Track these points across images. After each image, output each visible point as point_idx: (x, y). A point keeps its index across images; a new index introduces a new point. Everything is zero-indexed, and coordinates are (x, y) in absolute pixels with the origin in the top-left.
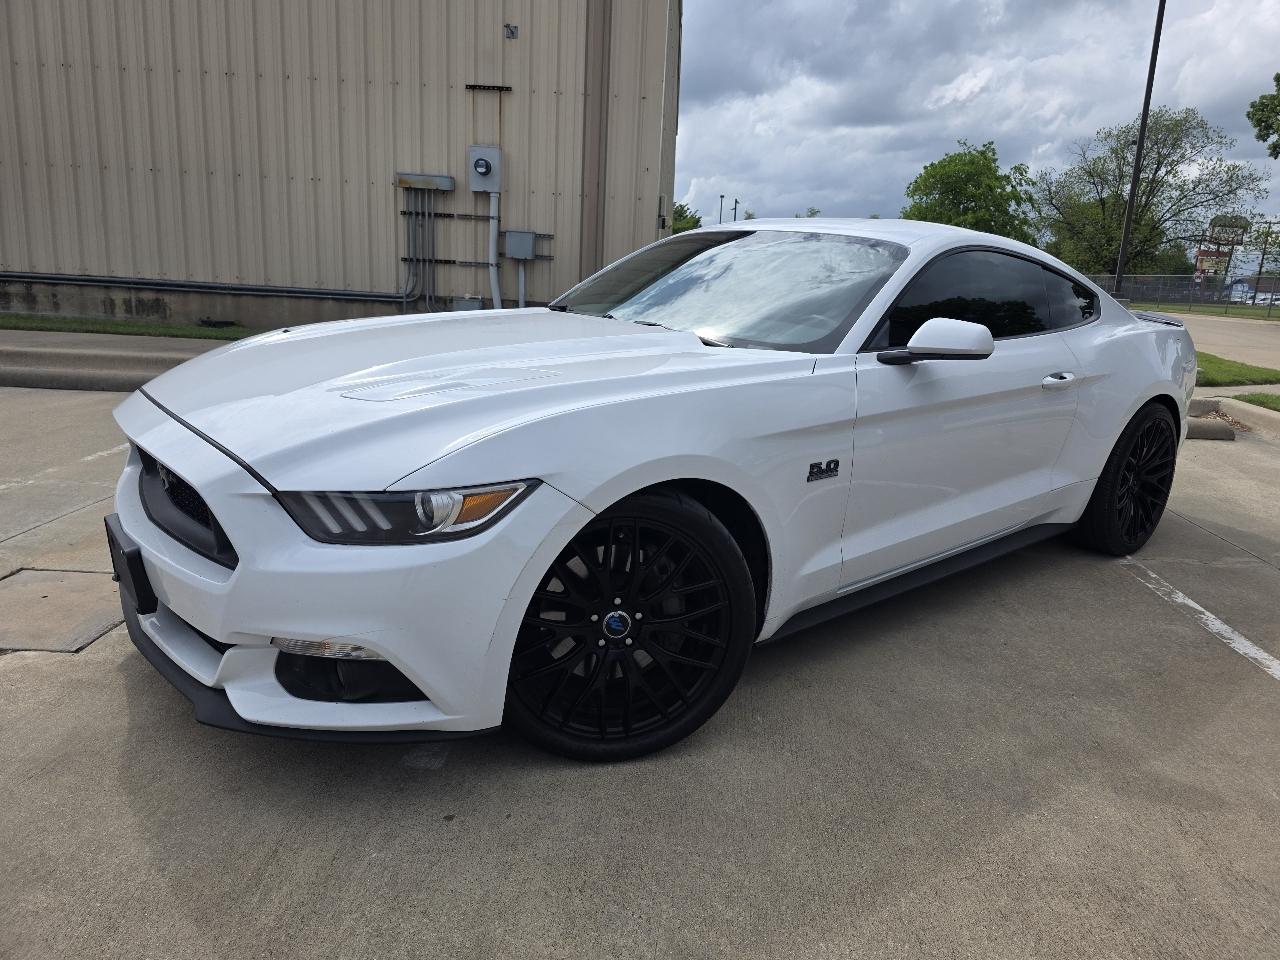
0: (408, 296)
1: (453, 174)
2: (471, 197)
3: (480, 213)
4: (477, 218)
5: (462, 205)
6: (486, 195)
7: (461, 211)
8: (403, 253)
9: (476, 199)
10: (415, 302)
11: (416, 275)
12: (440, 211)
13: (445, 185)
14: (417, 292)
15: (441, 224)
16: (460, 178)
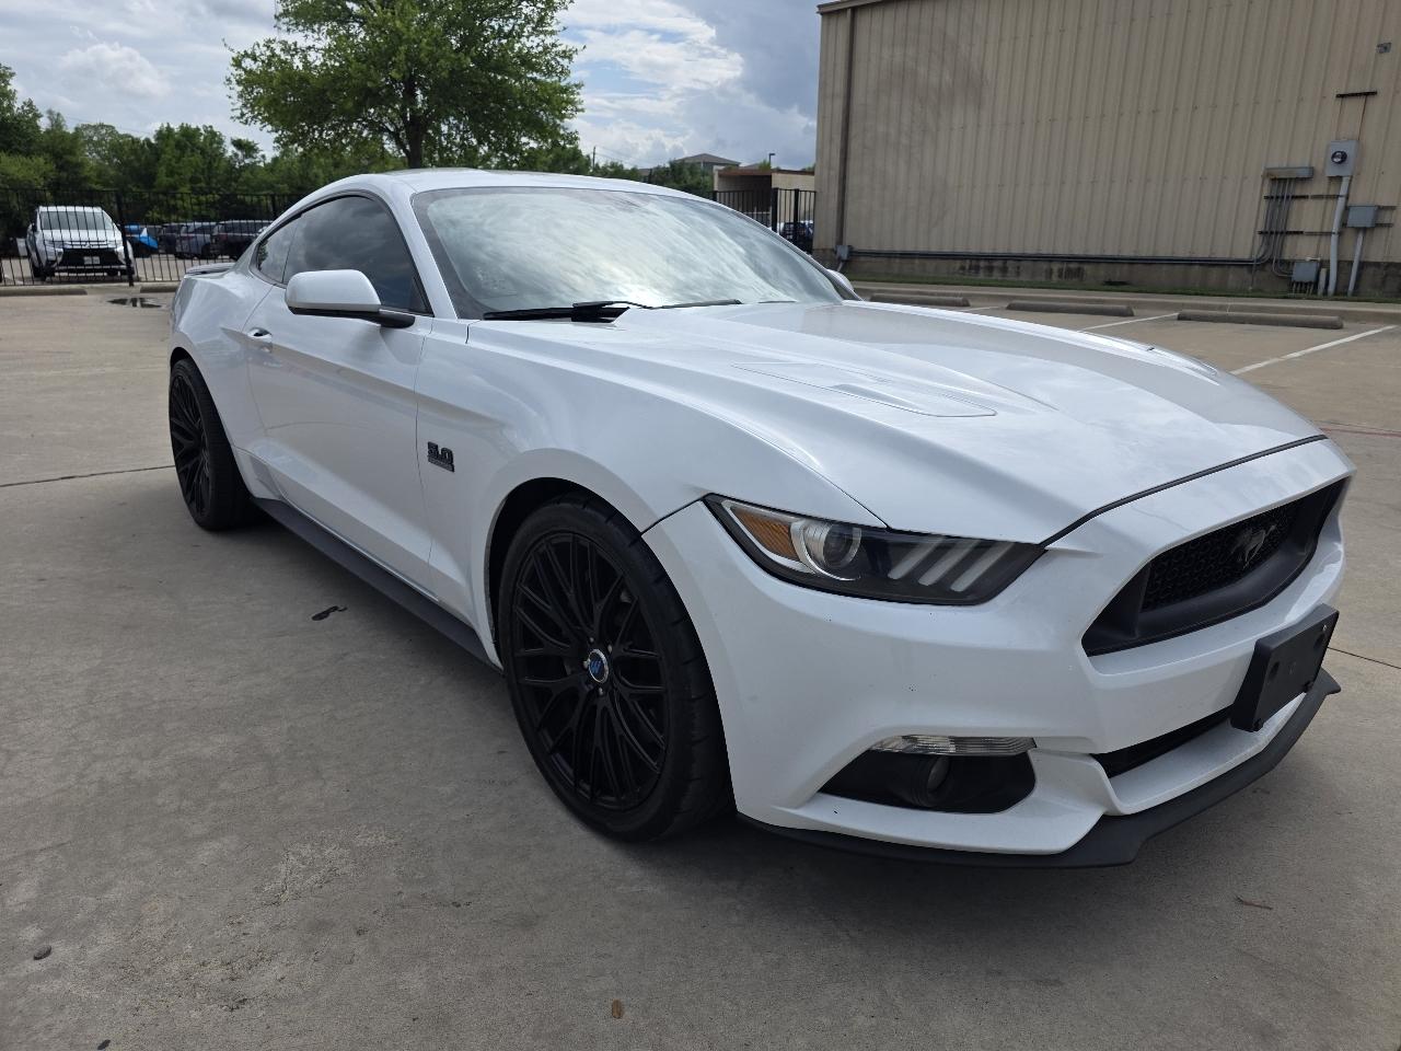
0: (1258, 260)
1: (1314, 165)
2: (1327, 180)
3: (1331, 193)
4: (1328, 197)
5: (1319, 187)
6: (1339, 178)
7: (1314, 193)
8: (1261, 228)
9: (1330, 184)
10: (1264, 265)
11: (1268, 244)
12: (1298, 193)
13: (1305, 174)
14: (1267, 257)
15: (1296, 204)
16: (1319, 167)
